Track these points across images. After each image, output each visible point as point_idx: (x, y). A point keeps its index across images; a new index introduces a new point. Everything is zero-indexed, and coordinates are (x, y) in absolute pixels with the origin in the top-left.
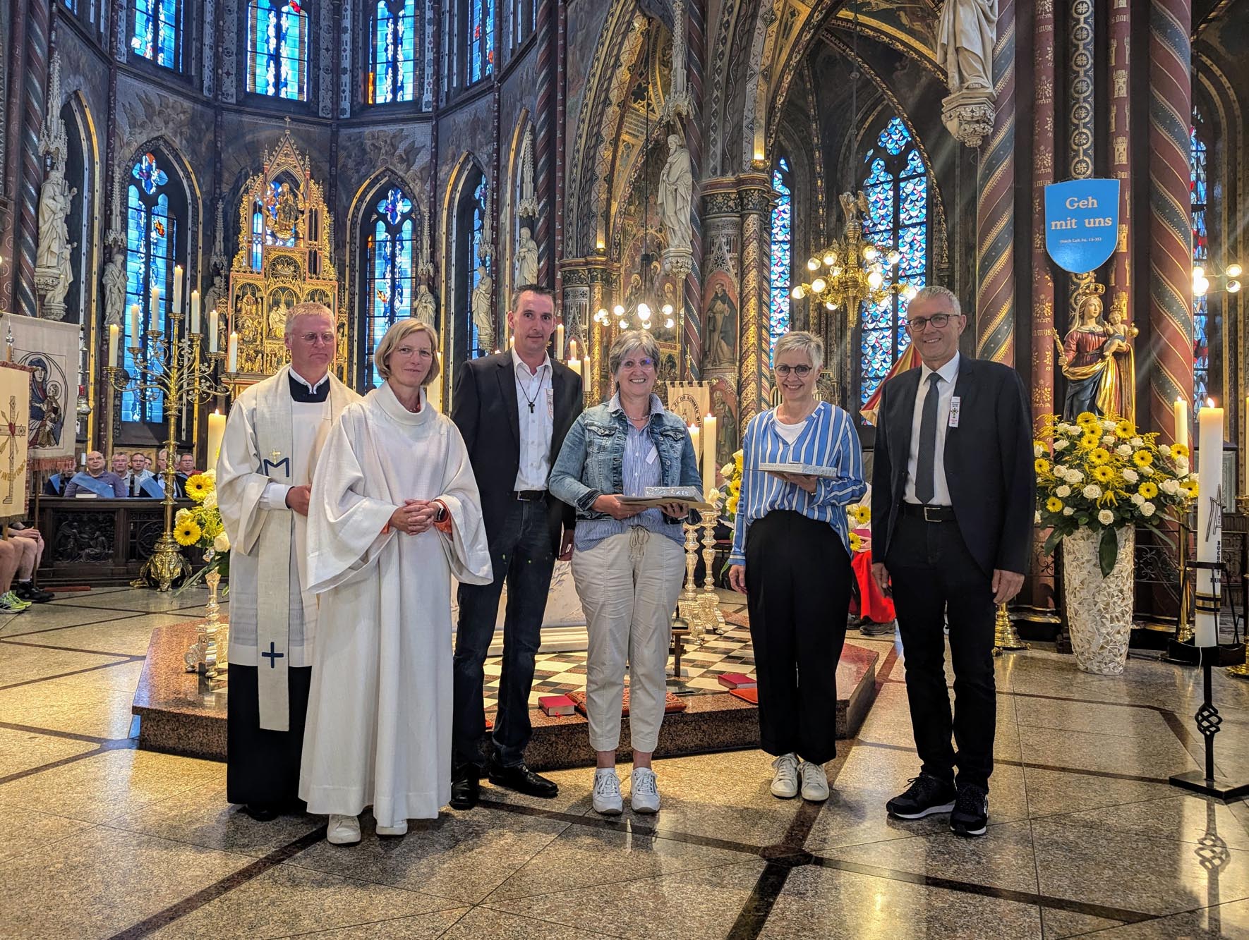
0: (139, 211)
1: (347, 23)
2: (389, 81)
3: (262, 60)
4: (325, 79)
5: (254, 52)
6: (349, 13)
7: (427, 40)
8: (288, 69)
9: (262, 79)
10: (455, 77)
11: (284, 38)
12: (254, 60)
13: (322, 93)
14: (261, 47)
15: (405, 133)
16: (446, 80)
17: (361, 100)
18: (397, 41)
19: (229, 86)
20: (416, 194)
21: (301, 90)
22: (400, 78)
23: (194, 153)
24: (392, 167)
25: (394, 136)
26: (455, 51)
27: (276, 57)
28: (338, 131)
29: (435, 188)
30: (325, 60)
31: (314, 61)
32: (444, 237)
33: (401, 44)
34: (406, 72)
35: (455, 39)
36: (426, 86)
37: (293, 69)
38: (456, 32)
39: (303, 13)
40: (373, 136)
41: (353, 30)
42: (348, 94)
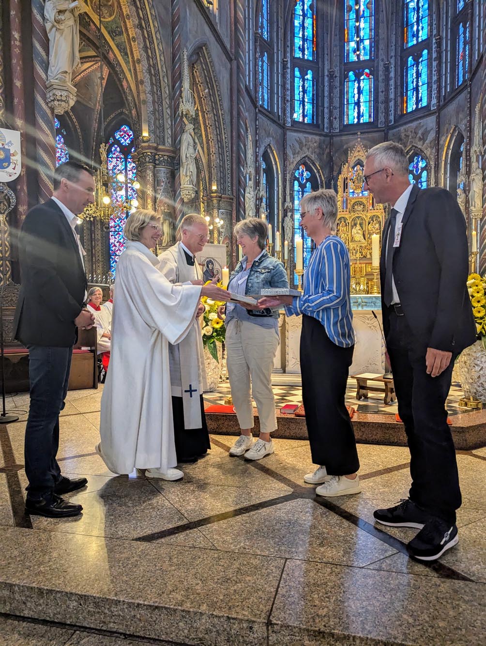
0: (298, 191)
1: (392, 75)
2: (415, 98)
3: (351, 107)
4: (382, 107)
5: (348, 104)
6: (393, 69)
7: (434, 70)
8: (364, 108)
9: (352, 116)
10: (449, 86)
11: (362, 93)
12: (348, 108)
13: (380, 114)
14: (351, 101)
15: (422, 124)
16: (444, 89)
17: (399, 113)
18: (418, 75)
19: (336, 124)
20: (428, 156)
21: (370, 116)
22: (420, 95)
23: (321, 160)
24: (415, 145)
25: (417, 127)
26: (449, 71)
27: (358, 104)
28: (388, 132)
29: (438, 151)
30: (381, 97)
31: (376, 100)
32: (443, 176)
33: (421, 76)
34: (423, 91)
35: (449, 64)
36: (433, 95)
37: (366, 107)
38: (449, 60)
39: (371, 77)
40: (405, 130)
41: (395, 77)
42: (393, 112)
